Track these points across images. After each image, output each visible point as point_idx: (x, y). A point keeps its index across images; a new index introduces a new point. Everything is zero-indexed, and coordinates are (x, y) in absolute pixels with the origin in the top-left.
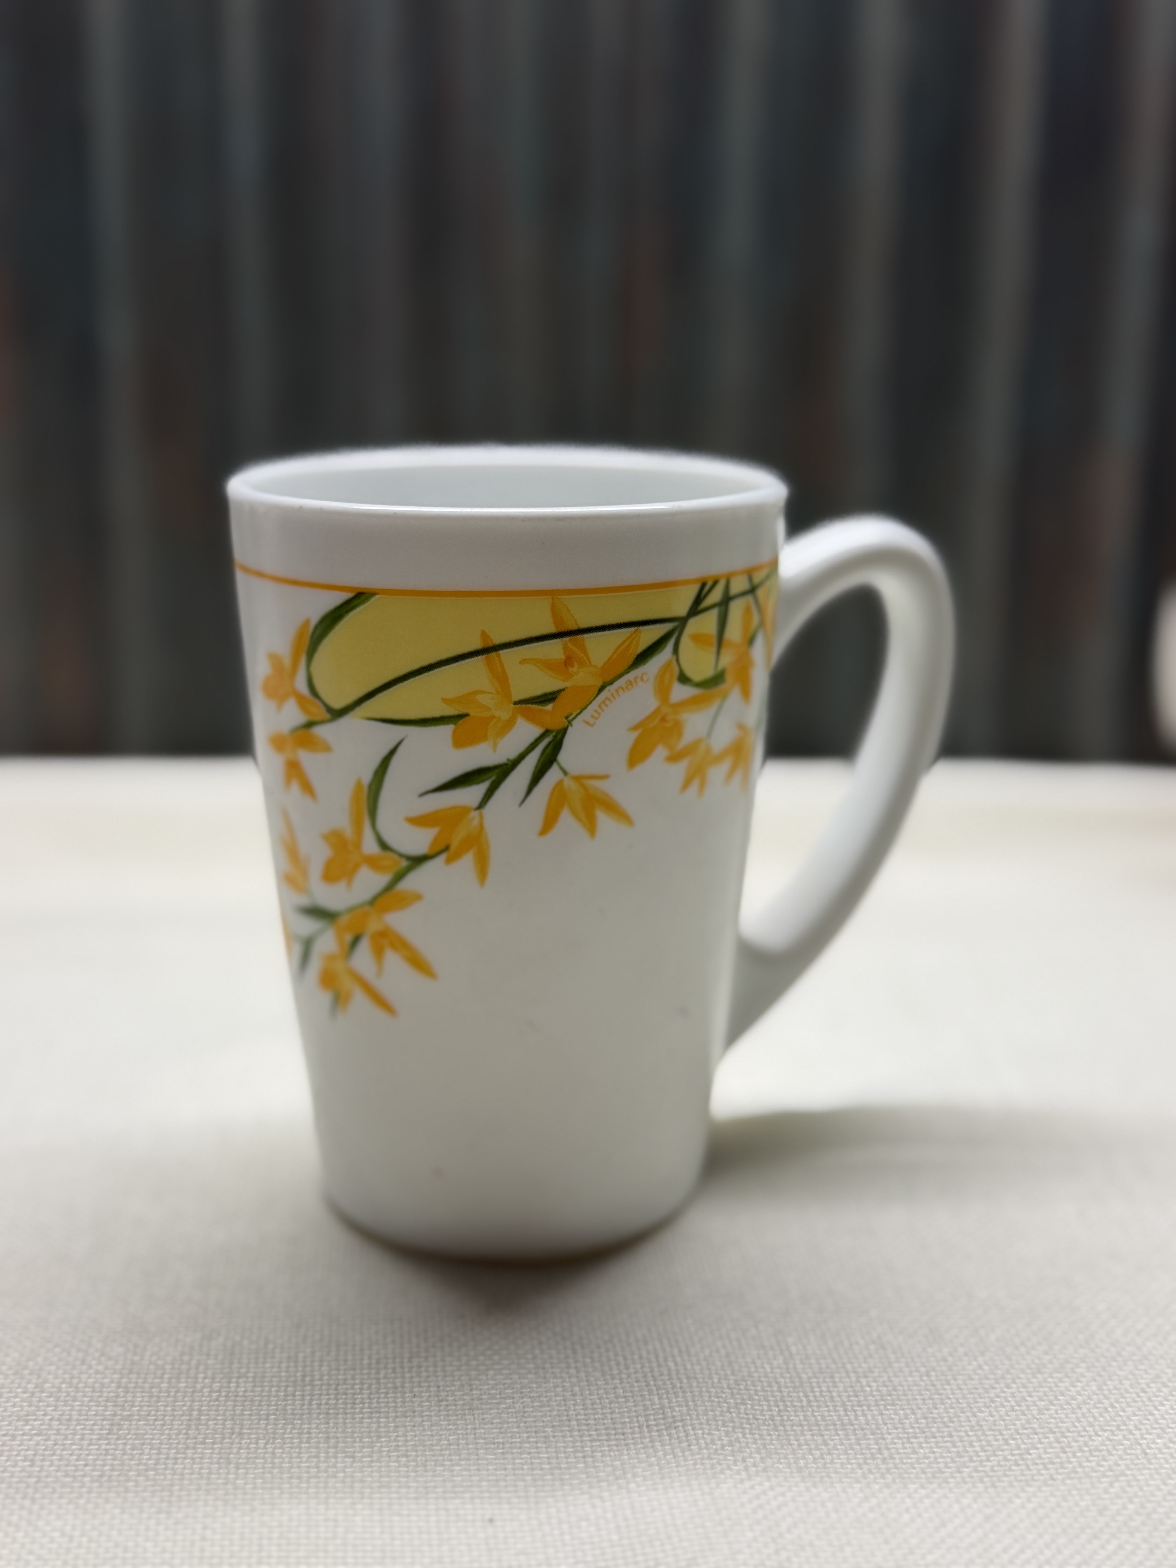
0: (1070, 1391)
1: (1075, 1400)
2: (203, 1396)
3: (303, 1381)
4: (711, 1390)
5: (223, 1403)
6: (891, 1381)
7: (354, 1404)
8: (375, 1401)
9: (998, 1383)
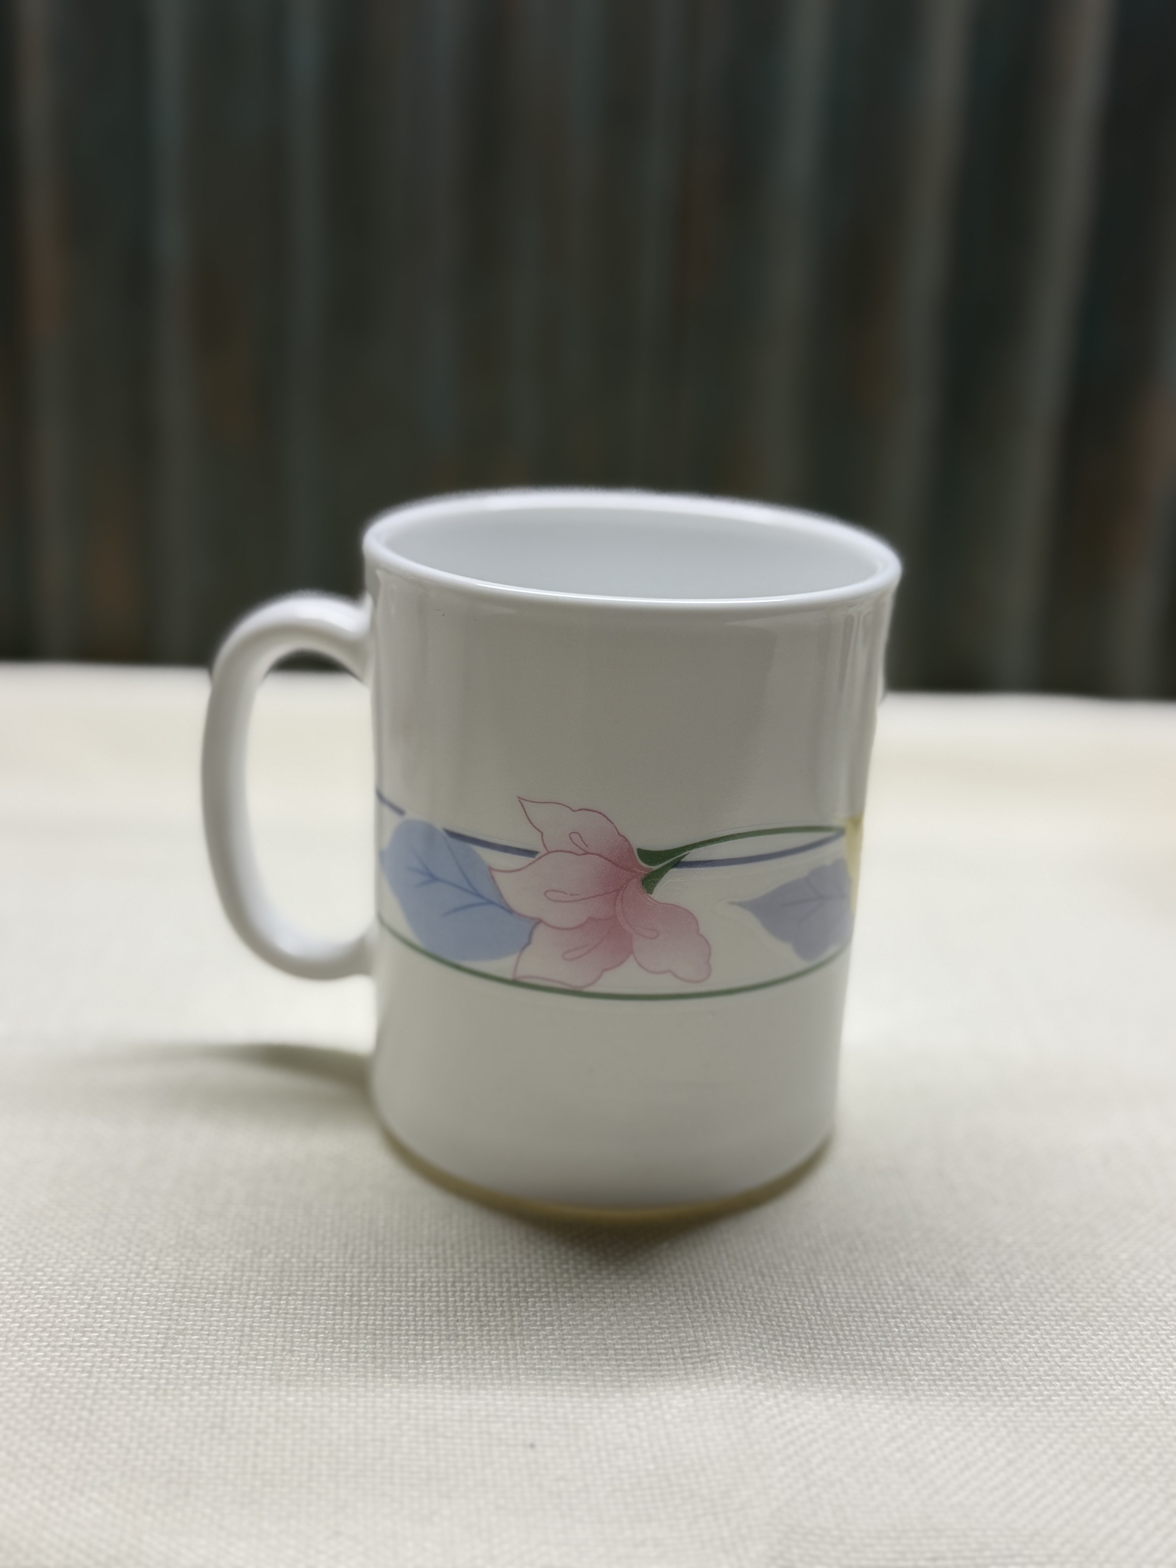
0: (1092, 1339)
1: (1097, 1348)
2: (253, 1313)
3: (351, 1301)
4: (743, 1324)
5: (273, 1320)
6: (919, 1323)
7: (400, 1325)
8: (420, 1323)
9: (1022, 1329)
